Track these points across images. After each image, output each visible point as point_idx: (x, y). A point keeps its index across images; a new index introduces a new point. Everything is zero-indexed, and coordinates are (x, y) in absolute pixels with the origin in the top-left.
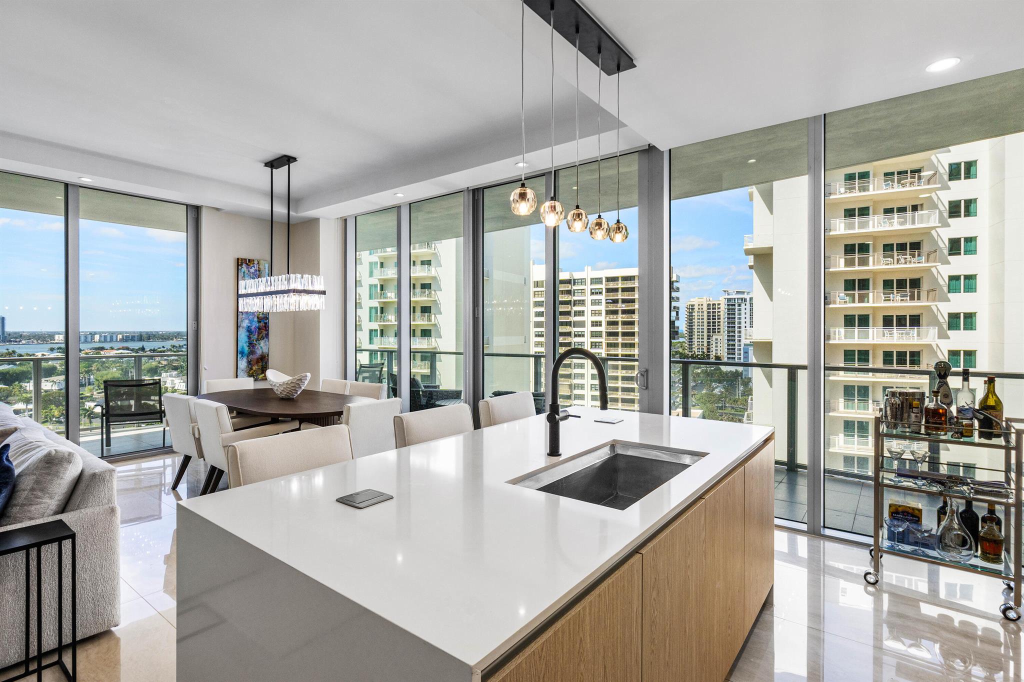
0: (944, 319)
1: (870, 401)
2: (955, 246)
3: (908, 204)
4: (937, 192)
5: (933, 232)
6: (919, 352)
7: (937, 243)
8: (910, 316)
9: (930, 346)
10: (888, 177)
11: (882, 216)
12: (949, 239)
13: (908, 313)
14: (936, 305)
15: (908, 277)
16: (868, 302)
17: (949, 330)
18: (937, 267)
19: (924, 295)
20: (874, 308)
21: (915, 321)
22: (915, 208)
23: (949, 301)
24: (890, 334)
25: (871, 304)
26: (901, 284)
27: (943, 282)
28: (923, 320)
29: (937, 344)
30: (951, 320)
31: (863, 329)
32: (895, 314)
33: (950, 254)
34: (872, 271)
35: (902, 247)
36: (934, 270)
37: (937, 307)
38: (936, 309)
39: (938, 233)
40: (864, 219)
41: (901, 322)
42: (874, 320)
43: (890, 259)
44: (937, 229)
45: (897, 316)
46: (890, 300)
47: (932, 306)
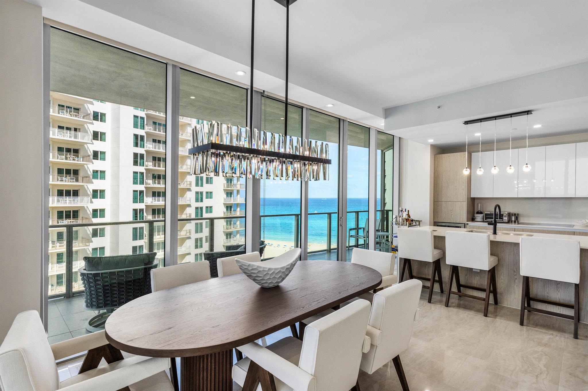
0: (90, 192)
2: (96, 155)
3: (73, 127)
4: (88, 124)
5: (85, 145)
6: (78, 211)
7: (87, 151)
8: (73, 190)
9: (83, 207)
10: (61, 108)
11: (57, 130)
12: (93, 151)
13: (72, 189)
14: (87, 185)
15: (72, 168)
17: (93, 198)
18: (88, 165)
19: (80, 179)
21: (76, 193)
22: (76, 130)
23: (93, 183)
26: (68, 172)
27: (90, 173)
28: (80, 193)
29: (87, 206)
30: (94, 193)
32: (64, 189)
33: (94, 159)
34: (52, 162)
35: (68, 150)
36: (85, 166)
37: (87, 186)
38: (87, 187)
39: (88, 147)
41: (68, 193)
42: (53, 192)
43: (61, 156)
44: (87, 144)
45: (65, 190)
46: (63, 181)
47: (85, 186)
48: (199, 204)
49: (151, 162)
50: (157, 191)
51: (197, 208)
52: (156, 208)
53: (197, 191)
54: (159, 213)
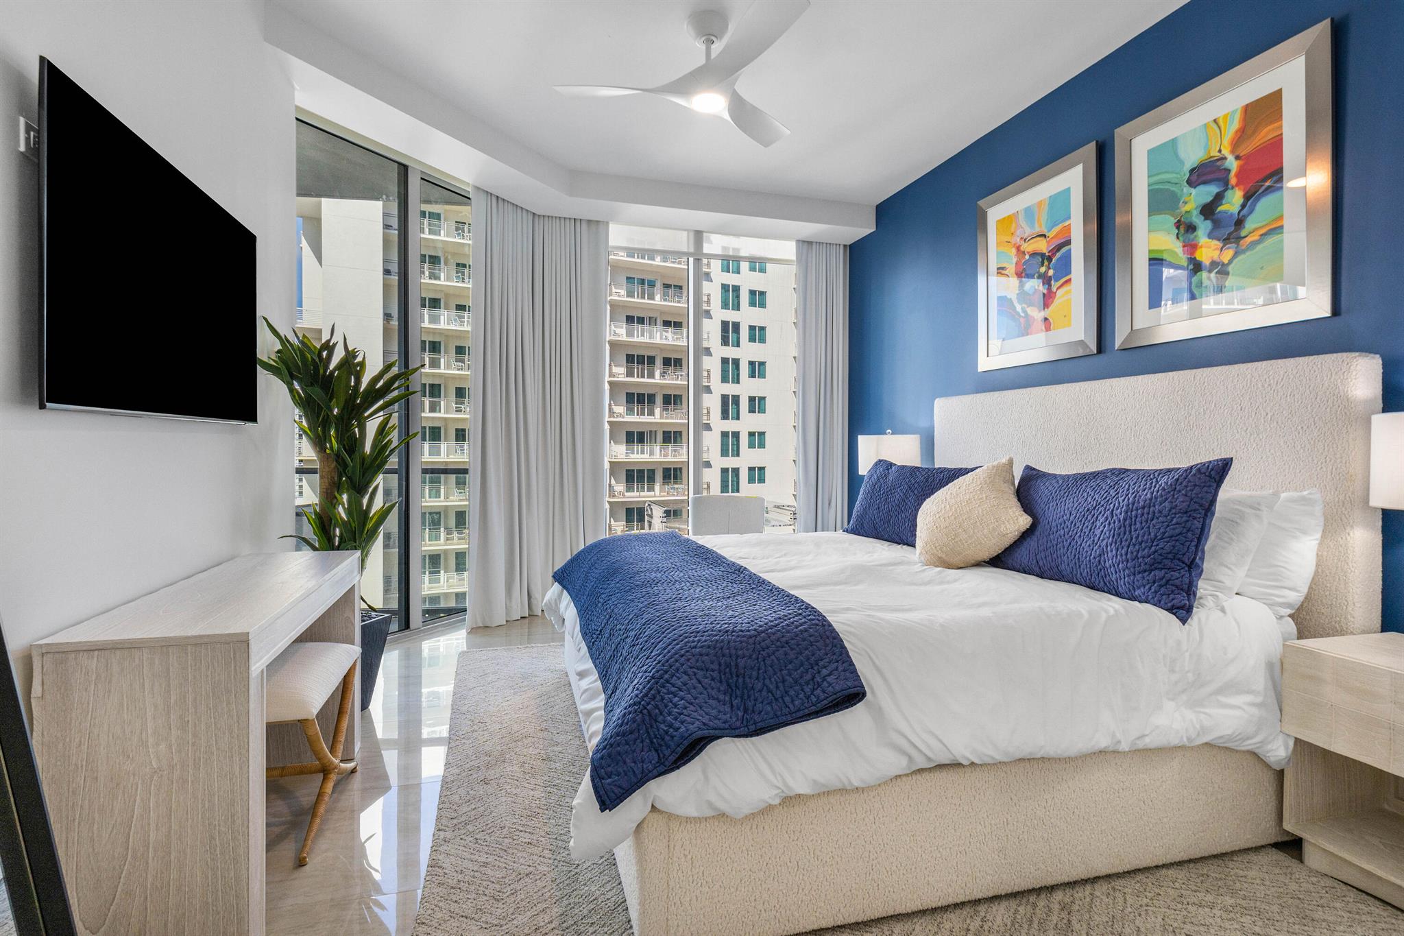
1: (442, 529)
11: (454, 313)
16: (440, 412)
20: (445, 419)
24: (461, 450)
25: (442, 415)
31: (435, 444)
34: (442, 376)
40: (435, 312)
42: (446, 433)
43: (460, 364)
46: (461, 411)
48: (730, 462)
49: (622, 366)
50: (636, 430)
51: (724, 471)
52: (636, 468)
53: (726, 430)
54: (641, 480)
